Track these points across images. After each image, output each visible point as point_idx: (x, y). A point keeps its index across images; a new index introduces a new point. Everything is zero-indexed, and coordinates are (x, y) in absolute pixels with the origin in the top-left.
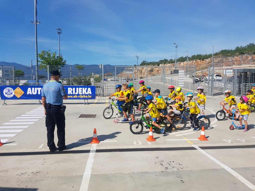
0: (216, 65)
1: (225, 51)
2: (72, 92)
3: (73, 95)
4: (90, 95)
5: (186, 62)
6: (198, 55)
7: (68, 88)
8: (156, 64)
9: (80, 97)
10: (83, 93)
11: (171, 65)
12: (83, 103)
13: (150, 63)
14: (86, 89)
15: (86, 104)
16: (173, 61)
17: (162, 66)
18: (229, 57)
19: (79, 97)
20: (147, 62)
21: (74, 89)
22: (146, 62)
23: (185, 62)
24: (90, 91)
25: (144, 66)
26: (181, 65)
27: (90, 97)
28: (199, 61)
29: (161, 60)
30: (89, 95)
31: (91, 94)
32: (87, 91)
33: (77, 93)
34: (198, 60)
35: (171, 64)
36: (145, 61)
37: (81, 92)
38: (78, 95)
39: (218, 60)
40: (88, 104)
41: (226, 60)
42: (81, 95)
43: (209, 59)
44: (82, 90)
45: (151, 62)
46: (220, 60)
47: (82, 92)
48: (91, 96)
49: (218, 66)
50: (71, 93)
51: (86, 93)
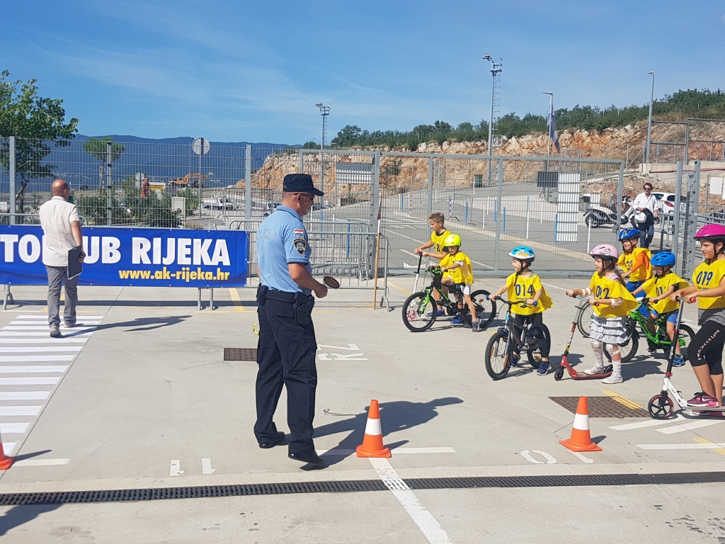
0: (662, 152)
1: (692, 94)
2: (150, 254)
3: (153, 268)
4: (224, 269)
5: (530, 137)
6: (577, 109)
7: (134, 239)
8: (403, 143)
9: (181, 275)
10: (197, 262)
11: (467, 147)
12: (194, 304)
13: (373, 134)
14: (208, 242)
15: (205, 305)
16: (474, 129)
17: (431, 149)
18: (712, 123)
19: (178, 278)
20: (361, 133)
21: (157, 242)
22: (359, 130)
23: (527, 139)
24: (222, 254)
25: (351, 150)
26: (508, 150)
27: (222, 275)
28: (585, 133)
29: (420, 126)
30: (219, 269)
31: (229, 264)
32: (211, 251)
33: (168, 261)
34: (581, 129)
35: (468, 144)
36: (355, 127)
37: (187, 256)
38: (175, 267)
39: (667, 132)
40: (217, 305)
41: (702, 132)
42: (188, 269)
43: (628, 127)
44: (191, 247)
45: (377, 134)
46: (675, 131)
47: (191, 256)
48: (227, 274)
49: (667, 160)
50: (147, 261)
51: (207, 262)
